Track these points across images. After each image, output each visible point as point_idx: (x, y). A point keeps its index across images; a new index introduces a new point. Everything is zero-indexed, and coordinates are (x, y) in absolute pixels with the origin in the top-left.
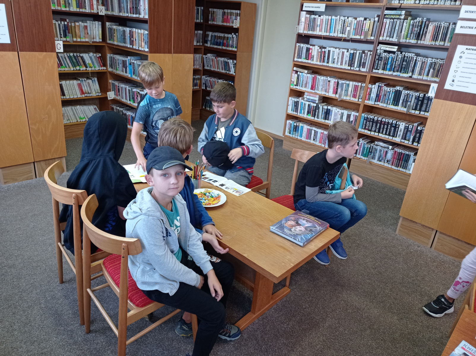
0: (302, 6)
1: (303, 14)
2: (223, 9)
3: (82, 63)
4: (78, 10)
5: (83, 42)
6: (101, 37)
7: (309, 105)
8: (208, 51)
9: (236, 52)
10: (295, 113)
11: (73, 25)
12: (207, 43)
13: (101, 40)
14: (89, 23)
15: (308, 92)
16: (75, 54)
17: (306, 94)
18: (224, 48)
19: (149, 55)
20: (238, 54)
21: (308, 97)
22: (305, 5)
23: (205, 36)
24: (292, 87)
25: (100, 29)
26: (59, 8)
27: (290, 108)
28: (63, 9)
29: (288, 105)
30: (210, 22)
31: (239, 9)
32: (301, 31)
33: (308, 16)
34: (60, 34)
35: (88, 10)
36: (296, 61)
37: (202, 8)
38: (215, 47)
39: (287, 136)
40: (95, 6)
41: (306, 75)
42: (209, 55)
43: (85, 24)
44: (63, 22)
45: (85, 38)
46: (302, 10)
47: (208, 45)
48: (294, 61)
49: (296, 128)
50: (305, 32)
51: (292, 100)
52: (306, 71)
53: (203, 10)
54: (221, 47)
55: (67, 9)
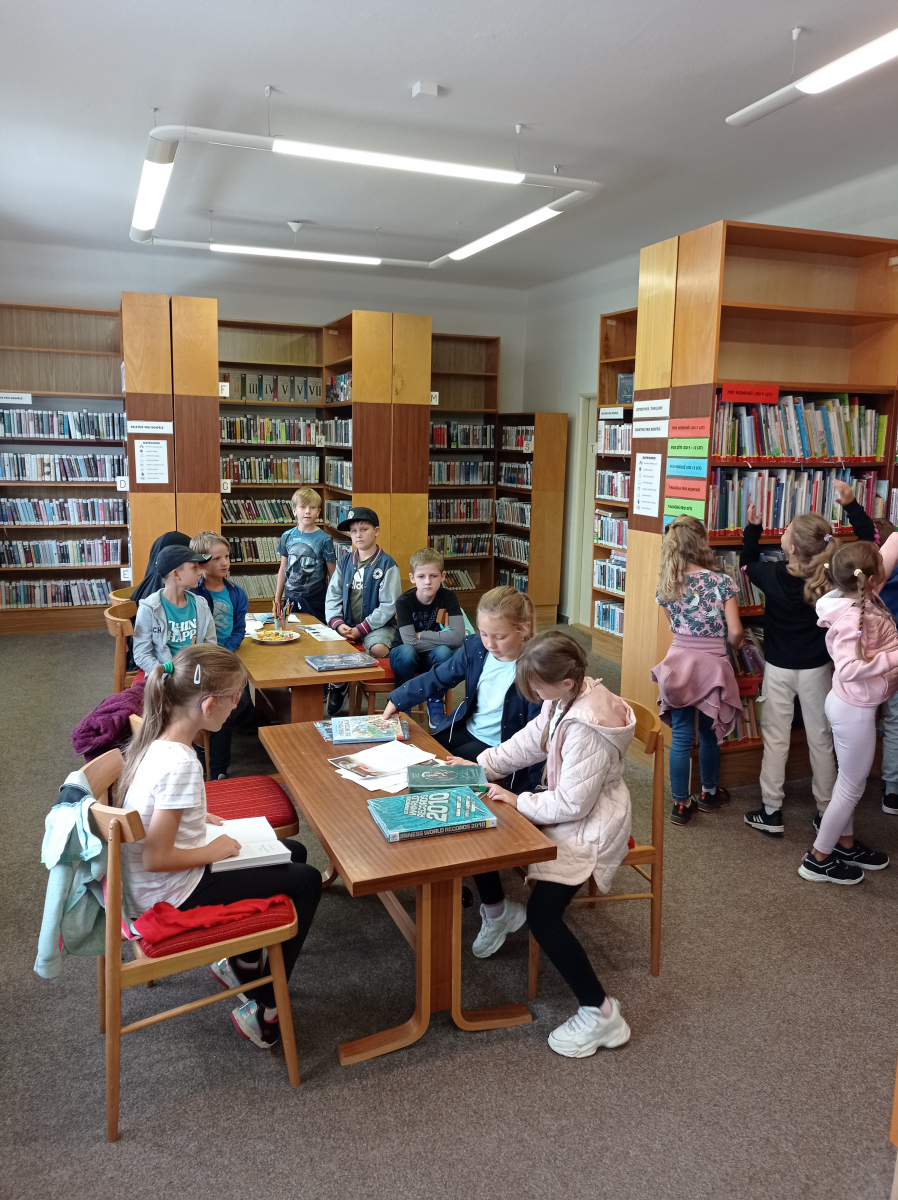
0: (599, 412)
1: (602, 423)
2: (517, 426)
3: (287, 513)
4: (288, 442)
5: (292, 484)
6: (317, 477)
7: (618, 570)
8: (502, 493)
9: (530, 491)
10: (603, 587)
11: (279, 462)
12: (500, 480)
13: (317, 481)
14: (301, 459)
15: (615, 549)
16: (279, 501)
17: (613, 552)
18: (519, 486)
19: (354, 496)
20: (533, 493)
21: (616, 557)
22: (602, 410)
23: (498, 469)
24: (595, 541)
25: (318, 467)
26: (262, 442)
27: (596, 577)
28: (268, 442)
29: (593, 574)
30: (503, 448)
31: (532, 423)
32: (601, 451)
33: (607, 427)
34: (260, 475)
35: (303, 442)
36: (599, 499)
37: (493, 427)
38: (509, 485)
39: (596, 630)
40: (313, 436)
41: (611, 522)
42: (502, 499)
43: (296, 460)
44: (265, 460)
45: (295, 478)
46: (599, 420)
47: (502, 483)
48: (595, 499)
49: (606, 614)
50: (606, 452)
51: (598, 563)
52: (610, 514)
53: (494, 430)
54: (514, 486)
55: (274, 442)
